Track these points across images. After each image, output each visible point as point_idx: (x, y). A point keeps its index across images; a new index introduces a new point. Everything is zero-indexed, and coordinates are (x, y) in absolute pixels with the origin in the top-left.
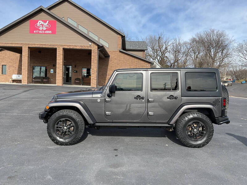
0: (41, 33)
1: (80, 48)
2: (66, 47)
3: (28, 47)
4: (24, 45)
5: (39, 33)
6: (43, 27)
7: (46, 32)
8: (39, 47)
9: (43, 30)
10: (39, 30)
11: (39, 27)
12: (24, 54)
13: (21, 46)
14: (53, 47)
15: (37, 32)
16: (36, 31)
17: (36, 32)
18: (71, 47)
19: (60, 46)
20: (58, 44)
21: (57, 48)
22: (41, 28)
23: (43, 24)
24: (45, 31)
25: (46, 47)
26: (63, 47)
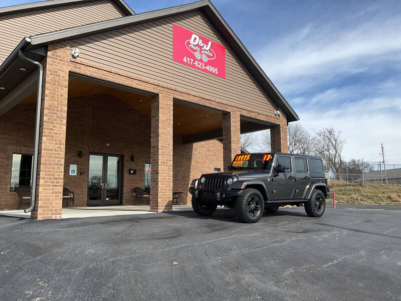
0: (198, 68)
2: (245, 114)
3: (174, 98)
4: (162, 89)
5: (194, 66)
6: (202, 53)
7: (208, 68)
9: (201, 61)
10: (195, 60)
11: (195, 51)
12: (164, 119)
13: (156, 91)
15: (190, 61)
16: (188, 59)
17: (187, 61)
19: (236, 109)
21: (231, 113)
22: (197, 55)
23: (202, 45)
24: (206, 65)
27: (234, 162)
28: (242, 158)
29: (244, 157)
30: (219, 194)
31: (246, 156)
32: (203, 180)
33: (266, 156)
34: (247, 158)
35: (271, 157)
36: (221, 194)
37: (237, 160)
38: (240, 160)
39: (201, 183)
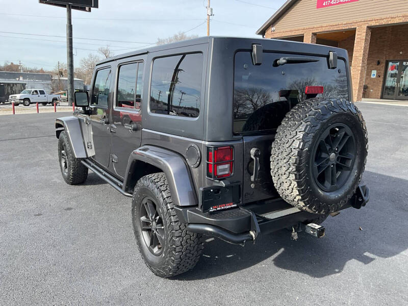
0: (334, 4)
1: (401, 21)
2: (373, 24)
3: (313, 33)
4: (306, 30)
5: (330, 5)
8: (328, 30)
13: (302, 33)
14: (350, 27)
16: (327, 2)
17: (326, 4)
18: (384, 22)
19: (363, 23)
20: (359, 20)
21: (357, 28)
25: (338, 29)
26: (367, 25)
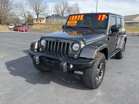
27: (68, 22)
28: (76, 18)
29: (78, 18)
30: (65, 64)
31: (79, 16)
32: (43, 42)
33: (100, 16)
34: (80, 18)
35: (106, 17)
36: (68, 65)
37: (71, 20)
38: (74, 20)
39: (42, 46)
